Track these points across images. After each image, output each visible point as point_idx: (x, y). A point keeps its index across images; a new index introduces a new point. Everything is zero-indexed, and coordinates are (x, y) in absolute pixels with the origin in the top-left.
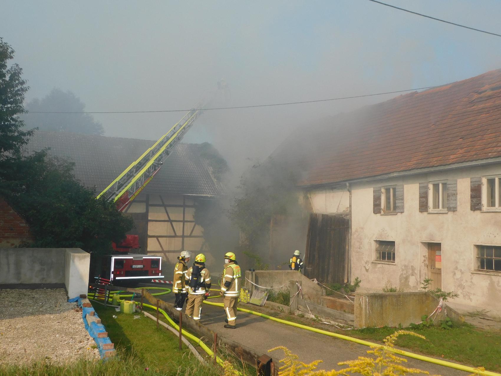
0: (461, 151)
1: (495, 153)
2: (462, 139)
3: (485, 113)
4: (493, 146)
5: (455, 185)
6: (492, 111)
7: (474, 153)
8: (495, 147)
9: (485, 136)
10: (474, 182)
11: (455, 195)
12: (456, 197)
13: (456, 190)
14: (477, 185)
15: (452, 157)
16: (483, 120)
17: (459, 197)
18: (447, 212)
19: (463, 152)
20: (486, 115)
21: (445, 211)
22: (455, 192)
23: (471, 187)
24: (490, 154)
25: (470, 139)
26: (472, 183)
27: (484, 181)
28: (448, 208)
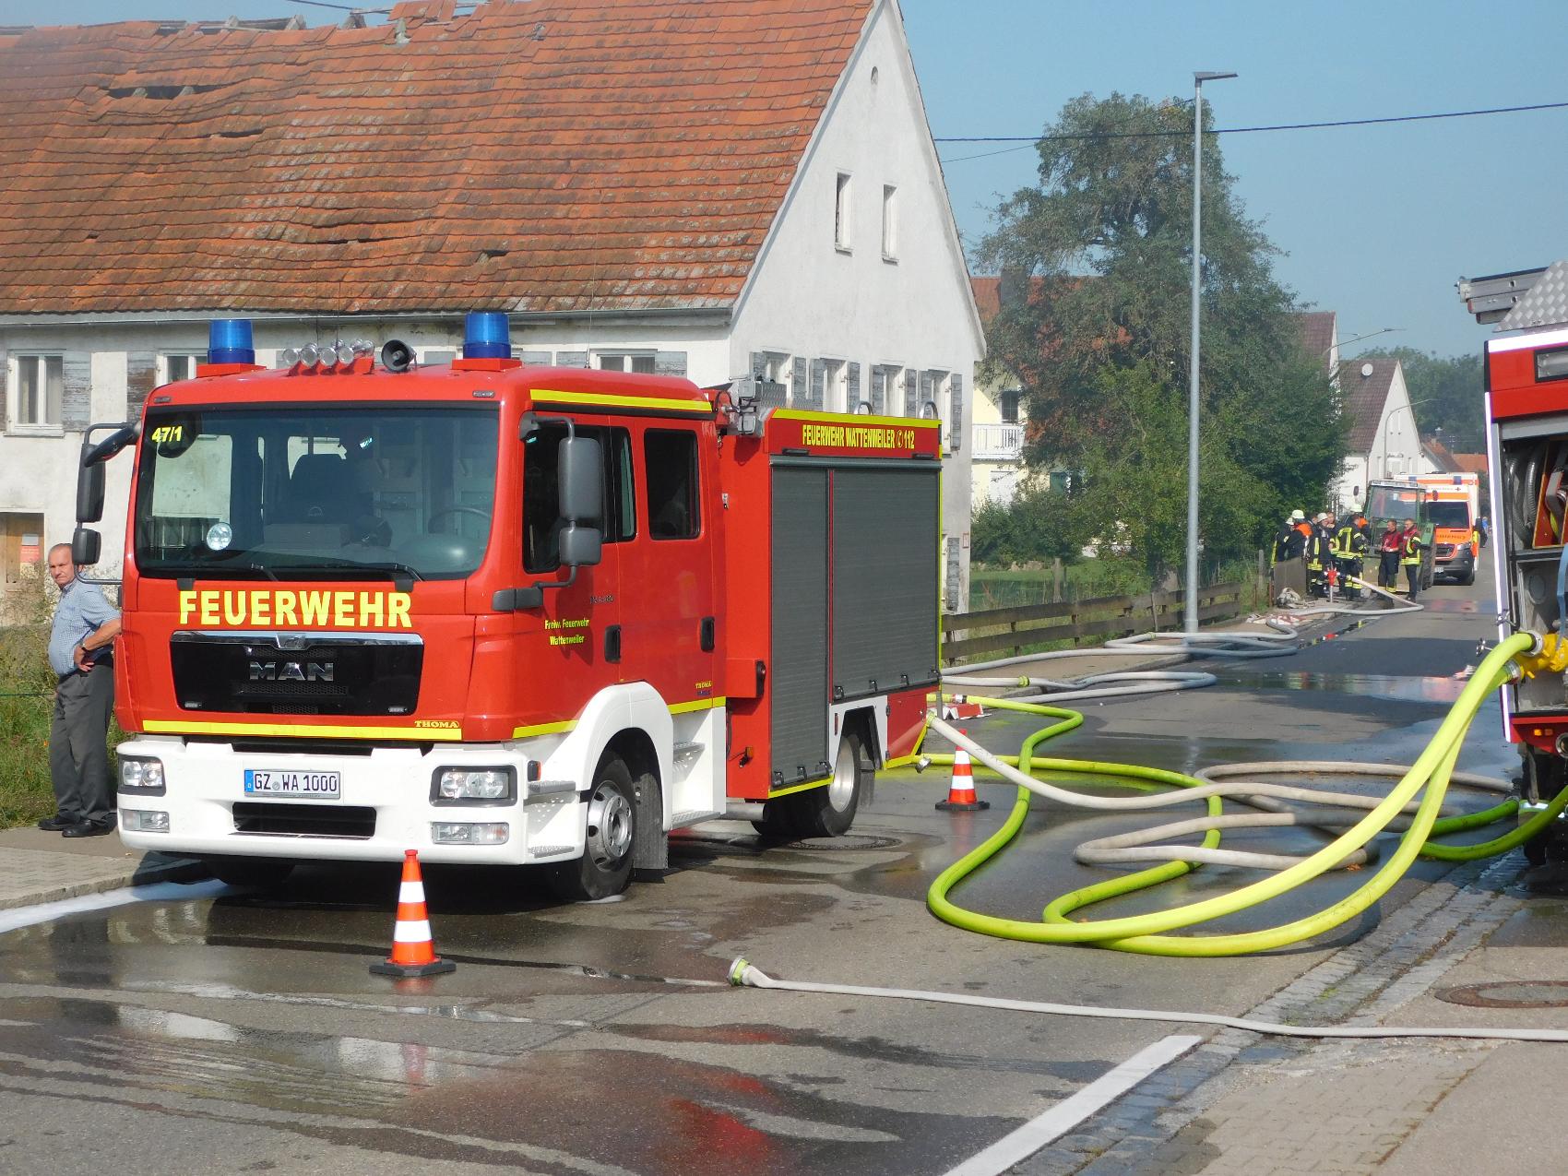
0: (98, 278)
1: (192, 298)
2: (94, 240)
3: (144, 168)
4: (183, 277)
5: (84, 366)
6: (162, 168)
7: (138, 288)
8: (188, 280)
9: (157, 242)
10: (135, 361)
11: (85, 390)
12: (88, 397)
13: (88, 379)
14: (144, 371)
15: (77, 291)
16: (142, 189)
17: (94, 395)
18: (60, 432)
19: (106, 282)
20: (148, 176)
21: (57, 428)
22: (85, 383)
23: (129, 374)
24: (179, 299)
25: (117, 244)
26: (132, 366)
27: (162, 363)
28: (64, 423)
